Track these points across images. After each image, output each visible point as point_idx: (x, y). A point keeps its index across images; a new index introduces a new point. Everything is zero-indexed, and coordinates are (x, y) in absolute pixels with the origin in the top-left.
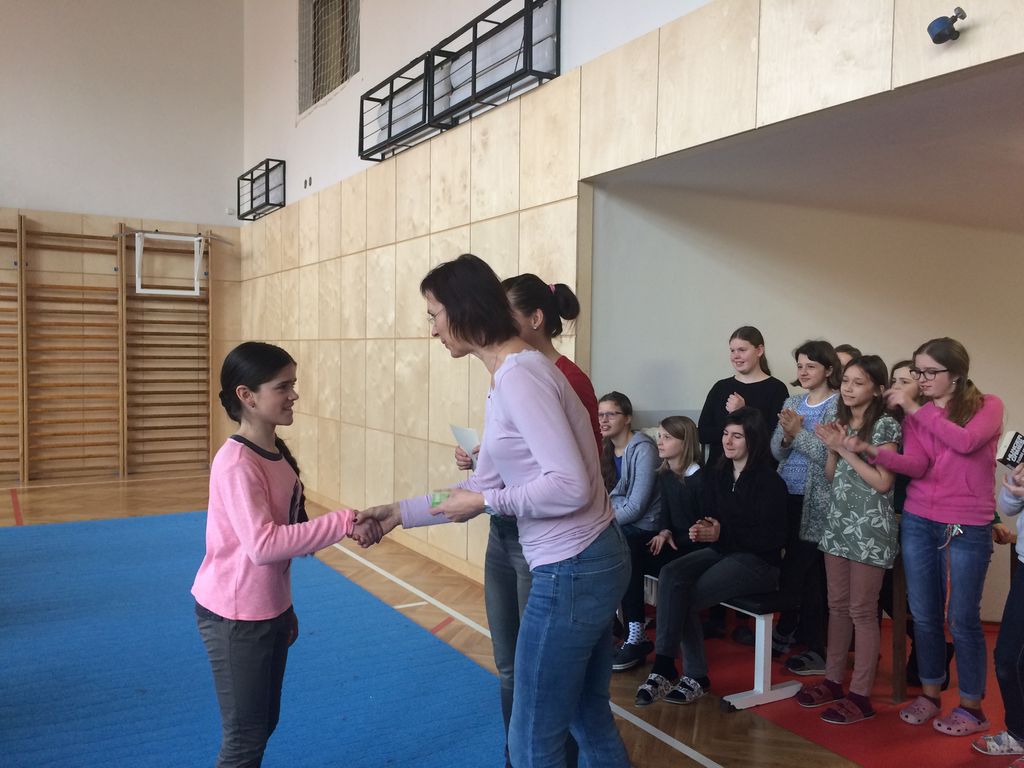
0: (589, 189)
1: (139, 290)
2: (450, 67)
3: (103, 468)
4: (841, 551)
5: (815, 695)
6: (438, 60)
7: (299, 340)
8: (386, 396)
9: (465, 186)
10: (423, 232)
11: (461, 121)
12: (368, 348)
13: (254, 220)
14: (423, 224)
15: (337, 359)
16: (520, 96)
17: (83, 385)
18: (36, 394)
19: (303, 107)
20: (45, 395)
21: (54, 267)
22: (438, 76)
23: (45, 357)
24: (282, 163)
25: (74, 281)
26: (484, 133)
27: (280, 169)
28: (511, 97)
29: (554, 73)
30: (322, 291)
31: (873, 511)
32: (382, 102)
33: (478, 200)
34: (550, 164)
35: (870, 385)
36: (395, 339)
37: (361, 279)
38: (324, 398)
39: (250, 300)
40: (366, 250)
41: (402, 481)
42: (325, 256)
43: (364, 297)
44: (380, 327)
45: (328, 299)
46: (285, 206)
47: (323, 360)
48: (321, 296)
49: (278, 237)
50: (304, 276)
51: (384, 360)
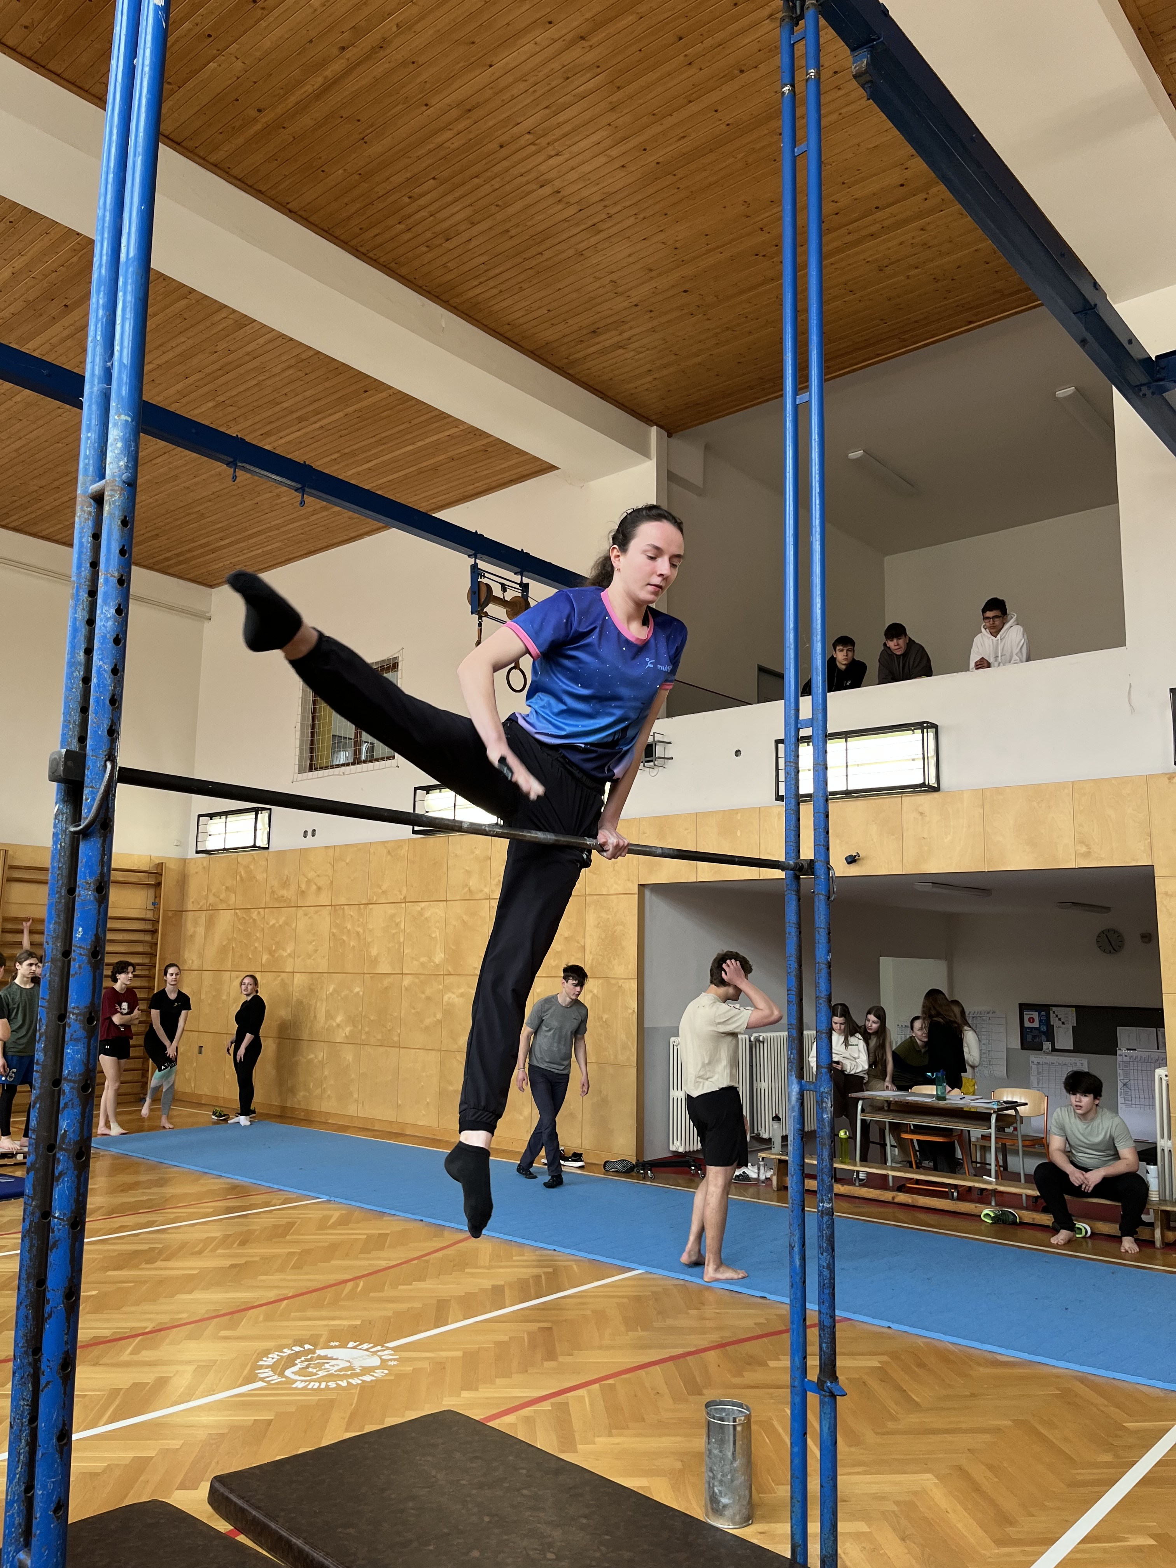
0: (645, 889)
7: (293, 972)
10: (481, 896)
12: (406, 982)
19: (306, 768)
24: (269, 810)
30: (336, 931)
36: (444, 975)
37: (397, 925)
38: (335, 1024)
39: (201, 930)
40: (406, 902)
41: (451, 1088)
42: (343, 901)
43: (402, 940)
44: (423, 965)
45: (344, 938)
46: (270, 849)
47: (334, 990)
48: (334, 934)
49: (261, 876)
50: (306, 915)
51: (429, 991)
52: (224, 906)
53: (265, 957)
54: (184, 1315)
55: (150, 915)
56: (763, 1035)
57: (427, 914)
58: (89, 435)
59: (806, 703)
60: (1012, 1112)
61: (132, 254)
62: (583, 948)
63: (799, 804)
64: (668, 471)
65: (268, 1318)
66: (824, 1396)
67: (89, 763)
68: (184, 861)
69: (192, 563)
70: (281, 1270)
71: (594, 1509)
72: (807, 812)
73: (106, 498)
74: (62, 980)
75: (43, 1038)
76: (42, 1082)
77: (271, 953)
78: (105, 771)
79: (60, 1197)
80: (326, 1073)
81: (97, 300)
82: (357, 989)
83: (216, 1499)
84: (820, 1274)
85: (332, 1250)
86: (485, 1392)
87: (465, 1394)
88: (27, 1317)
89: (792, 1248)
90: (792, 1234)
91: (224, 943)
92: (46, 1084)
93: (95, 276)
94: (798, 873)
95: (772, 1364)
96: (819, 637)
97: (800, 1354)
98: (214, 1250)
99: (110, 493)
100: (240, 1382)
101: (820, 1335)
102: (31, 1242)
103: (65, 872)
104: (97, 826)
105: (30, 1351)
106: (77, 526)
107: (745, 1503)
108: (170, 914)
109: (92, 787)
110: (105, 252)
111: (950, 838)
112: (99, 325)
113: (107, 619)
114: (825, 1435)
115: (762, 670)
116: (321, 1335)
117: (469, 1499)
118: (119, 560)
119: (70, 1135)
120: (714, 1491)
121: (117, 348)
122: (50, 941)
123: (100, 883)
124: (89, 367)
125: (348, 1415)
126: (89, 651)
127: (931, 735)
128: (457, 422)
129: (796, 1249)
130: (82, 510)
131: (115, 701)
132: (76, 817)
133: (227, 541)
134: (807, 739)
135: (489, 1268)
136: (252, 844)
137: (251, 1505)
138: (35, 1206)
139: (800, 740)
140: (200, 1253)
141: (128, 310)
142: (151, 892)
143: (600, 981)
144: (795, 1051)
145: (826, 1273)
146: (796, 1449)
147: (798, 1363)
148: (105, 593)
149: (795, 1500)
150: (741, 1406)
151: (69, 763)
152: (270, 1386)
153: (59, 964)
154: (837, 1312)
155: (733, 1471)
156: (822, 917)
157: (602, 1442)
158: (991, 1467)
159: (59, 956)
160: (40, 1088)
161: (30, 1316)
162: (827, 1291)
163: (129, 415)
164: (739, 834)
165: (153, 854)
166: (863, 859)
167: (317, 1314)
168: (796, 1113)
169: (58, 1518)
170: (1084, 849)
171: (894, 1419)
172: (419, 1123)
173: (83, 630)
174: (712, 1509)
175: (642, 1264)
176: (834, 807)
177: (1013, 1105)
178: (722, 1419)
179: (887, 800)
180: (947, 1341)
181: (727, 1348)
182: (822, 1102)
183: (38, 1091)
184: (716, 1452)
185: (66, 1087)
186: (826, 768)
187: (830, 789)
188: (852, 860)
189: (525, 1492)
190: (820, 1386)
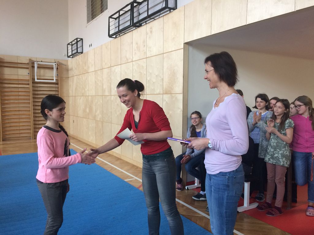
0: (187, 46)
1: (36, 80)
2: (139, 7)
3: (26, 137)
4: (273, 162)
5: (263, 207)
6: (135, 4)
7: (88, 96)
8: (118, 113)
9: (144, 46)
10: (130, 61)
11: (142, 25)
12: (112, 98)
13: (73, 58)
14: (130, 58)
15: (101, 102)
16: (163, 16)
17: (19, 111)
18: (4, 114)
19: (88, 21)
20: (7, 114)
21: (8, 73)
22: (135, 10)
23: (6, 102)
24: (82, 39)
25: (15, 77)
26: (151, 28)
27: (81, 42)
28: (160, 16)
29: (175, 8)
30: (96, 80)
31: (285, 149)
32: (116, 19)
33: (149, 50)
34: (174, 38)
35: (284, 108)
37: (109, 76)
38: (97, 114)
40: (111, 67)
42: (97, 69)
45: (98, 83)
46: (83, 53)
50: (90, 75)
57: (116, 71)
62: (163, 80)
77: (84, 89)
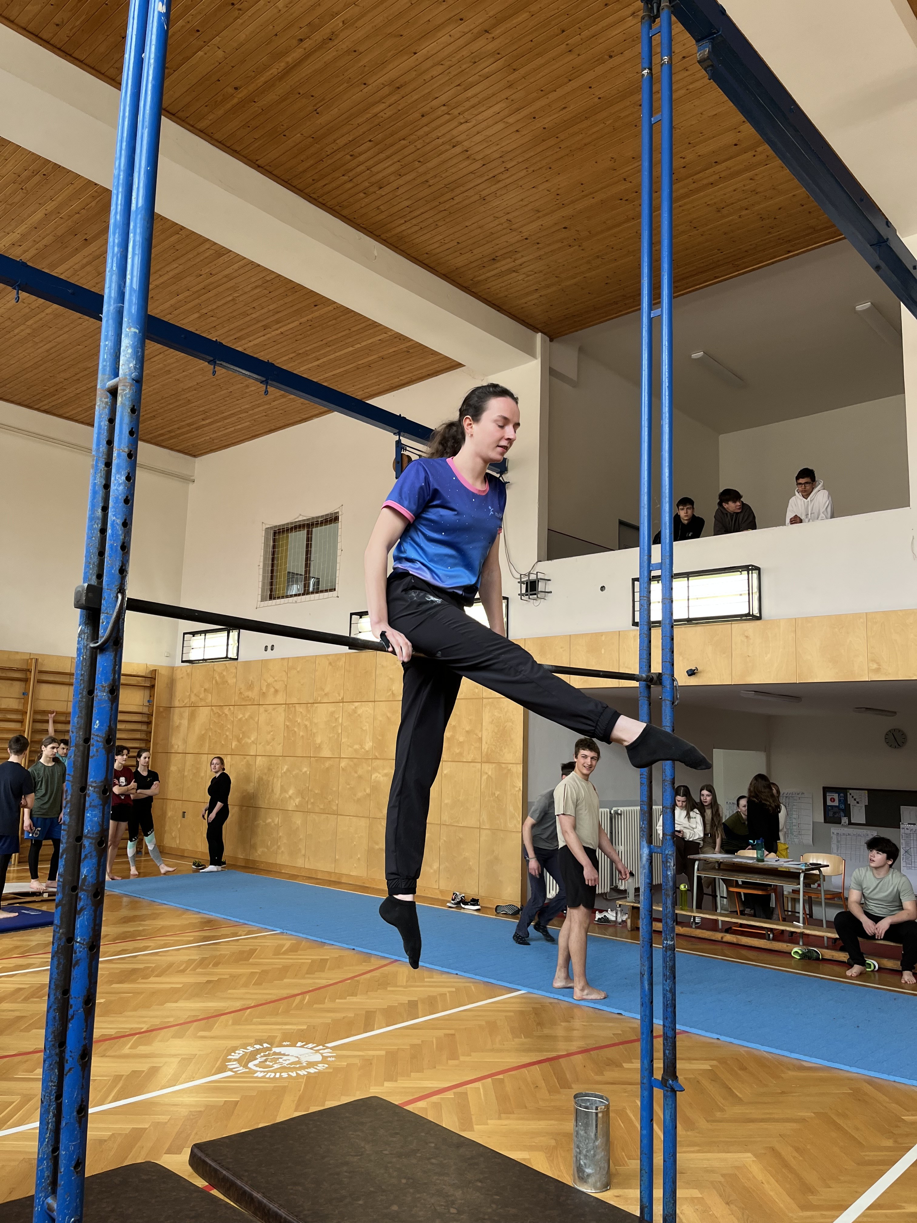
12: (343, 764)
19: (267, 598)
30: (289, 724)
36: (372, 759)
37: (336, 719)
38: (288, 796)
39: (185, 722)
40: (343, 702)
41: (377, 847)
42: (294, 700)
43: (340, 731)
44: (356, 751)
45: (296, 729)
46: (239, 660)
47: (288, 770)
48: (288, 727)
49: (232, 681)
50: (266, 711)
51: (360, 772)
52: (203, 703)
53: (234, 744)
54: (171, 1019)
55: (145, 710)
56: (621, 809)
57: (360, 712)
58: (107, 343)
59: (656, 550)
60: (816, 872)
61: (140, 204)
62: (481, 739)
63: (650, 629)
64: (550, 368)
65: (235, 1023)
66: (667, 1091)
67: (105, 595)
68: (172, 669)
69: (181, 438)
70: (246, 985)
71: (486, 1175)
72: (656, 635)
73: (119, 391)
74: (83, 761)
75: (69, 805)
76: (68, 838)
77: (239, 740)
78: (117, 601)
79: (81, 926)
80: (280, 834)
81: (114, 239)
82: (305, 769)
83: (196, 1162)
84: (664, 996)
85: (284, 971)
86: (403, 1083)
87: (386, 1084)
88: (54, 1018)
89: (642, 975)
90: (642, 965)
91: (203, 732)
92: (70, 840)
93: (112, 221)
94: (649, 684)
95: (626, 1065)
96: (667, 499)
97: (648, 1058)
98: (194, 969)
99: (122, 388)
100: (213, 1072)
101: (664, 1044)
102: (58, 961)
103: (86, 678)
104: (111, 643)
105: (57, 1045)
106: (97, 413)
107: (605, 1172)
108: (161, 709)
109: (107, 613)
110: (119, 202)
111: (769, 656)
112: (115, 259)
113: (120, 484)
114: (667, 1121)
115: (622, 523)
116: (276, 1037)
117: (389, 1165)
118: (129, 439)
119: (90, 879)
120: (580, 1164)
121: (128, 276)
122: (75, 731)
123: (113, 687)
124: (107, 291)
125: (297, 1098)
126: (105, 509)
127: (755, 575)
128: (386, 330)
129: (646, 977)
130: (101, 401)
131: (125, 548)
132: (95, 636)
133: (207, 421)
134: (657, 578)
135: (406, 987)
136: (225, 656)
137: (222, 1167)
138: (62, 933)
139: (651, 579)
140: (183, 971)
141: (137, 247)
142: (147, 692)
143: (494, 765)
144: (645, 822)
145: (669, 995)
146: (645, 1132)
147: (646, 1065)
148: (118, 465)
149: (643, 1172)
150: (602, 1097)
151: (90, 595)
152: (237, 1075)
153: (81, 748)
154: (678, 1027)
155: (595, 1148)
156: (668, 718)
157: (493, 1123)
158: (797, 1149)
159: (81, 742)
160: (66, 843)
161: (57, 1018)
162: (669, 1010)
163: (137, 328)
164: (603, 652)
165: (148, 663)
166: (701, 672)
167: (273, 1020)
168: (646, 871)
169: (77, 1173)
170: (875, 666)
171: (722, 1110)
172: (351, 874)
173: (101, 492)
174: (579, 1177)
175: (525, 986)
176: (678, 632)
177: (818, 866)
178: (587, 1108)
179: (720, 626)
180: (763, 1050)
181: (591, 1052)
182: (667, 862)
183: (65, 845)
184: (582, 1133)
185: (86, 842)
186: (672, 601)
187: (675, 617)
188: (692, 673)
189: (433, 1161)
190: (663, 1083)
